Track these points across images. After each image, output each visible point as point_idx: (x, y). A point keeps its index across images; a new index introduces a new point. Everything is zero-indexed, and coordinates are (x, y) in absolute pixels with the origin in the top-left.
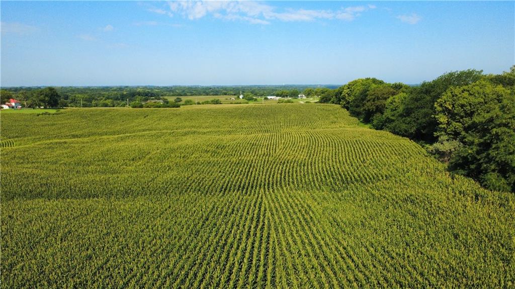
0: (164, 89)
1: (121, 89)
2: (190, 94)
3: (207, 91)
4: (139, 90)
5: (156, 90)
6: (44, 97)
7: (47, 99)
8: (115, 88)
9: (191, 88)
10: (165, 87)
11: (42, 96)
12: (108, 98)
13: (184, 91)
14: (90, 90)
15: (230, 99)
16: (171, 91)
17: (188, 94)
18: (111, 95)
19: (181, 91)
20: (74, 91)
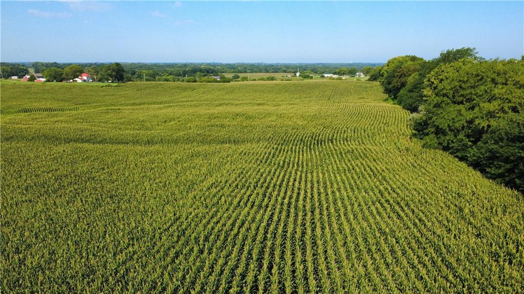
0: (227, 66)
1: (185, 65)
2: (250, 71)
3: (268, 68)
4: (202, 67)
5: (219, 67)
6: (112, 72)
7: (114, 73)
8: (180, 65)
9: (254, 65)
10: (227, 64)
11: (110, 71)
12: (171, 74)
13: (245, 68)
14: (157, 66)
15: (287, 76)
16: (233, 68)
17: (248, 71)
18: (175, 71)
19: (242, 68)
20: (142, 67)
